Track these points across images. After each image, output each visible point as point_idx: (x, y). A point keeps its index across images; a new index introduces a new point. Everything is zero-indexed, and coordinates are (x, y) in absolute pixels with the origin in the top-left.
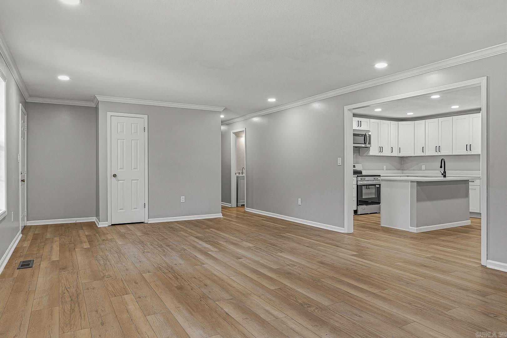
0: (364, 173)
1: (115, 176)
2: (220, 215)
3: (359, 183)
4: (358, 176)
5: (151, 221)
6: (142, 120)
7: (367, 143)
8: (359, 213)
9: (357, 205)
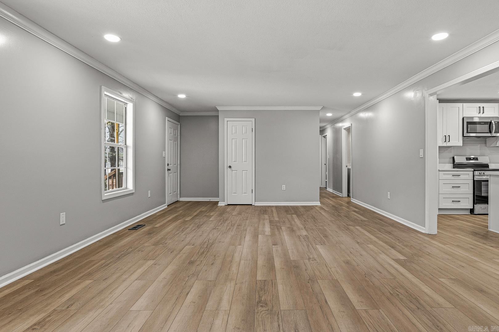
0: (491, 166)
1: (230, 167)
2: (318, 204)
3: (476, 178)
4: (475, 170)
5: (258, 204)
6: (250, 123)
7: (494, 131)
8: (476, 212)
9: (474, 203)
